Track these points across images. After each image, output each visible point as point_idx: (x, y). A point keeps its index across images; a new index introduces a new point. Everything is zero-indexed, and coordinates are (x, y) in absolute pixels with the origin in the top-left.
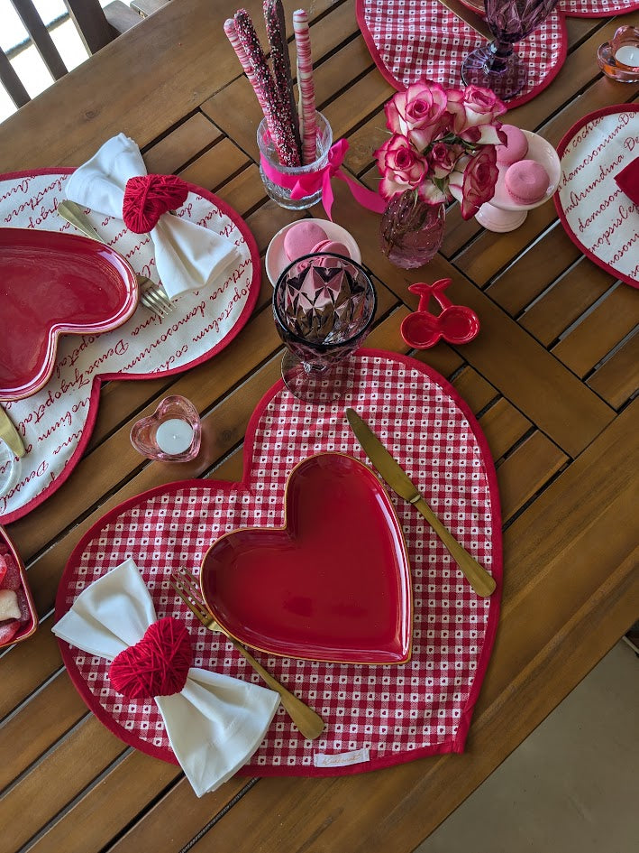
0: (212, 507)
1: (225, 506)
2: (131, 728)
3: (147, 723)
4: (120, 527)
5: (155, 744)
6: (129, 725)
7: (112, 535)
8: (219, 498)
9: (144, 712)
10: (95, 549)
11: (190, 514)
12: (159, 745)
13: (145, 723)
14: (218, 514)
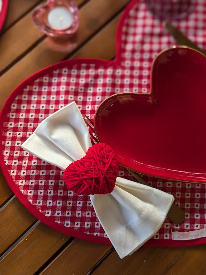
0: (96, 77)
1: (105, 76)
2: (49, 215)
3: (60, 212)
4: (36, 89)
5: (65, 225)
6: (48, 213)
7: (30, 93)
8: (101, 71)
9: (58, 205)
10: (20, 102)
11: (82, 81)
12: (69, 226)
13: (59, 212)
14: (100, 81)
